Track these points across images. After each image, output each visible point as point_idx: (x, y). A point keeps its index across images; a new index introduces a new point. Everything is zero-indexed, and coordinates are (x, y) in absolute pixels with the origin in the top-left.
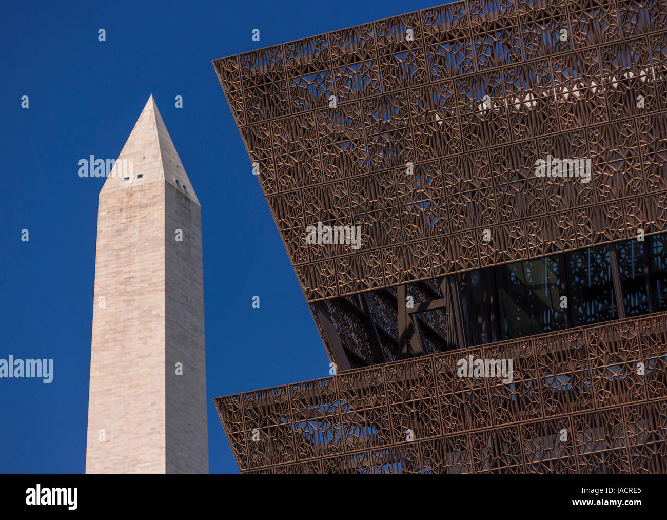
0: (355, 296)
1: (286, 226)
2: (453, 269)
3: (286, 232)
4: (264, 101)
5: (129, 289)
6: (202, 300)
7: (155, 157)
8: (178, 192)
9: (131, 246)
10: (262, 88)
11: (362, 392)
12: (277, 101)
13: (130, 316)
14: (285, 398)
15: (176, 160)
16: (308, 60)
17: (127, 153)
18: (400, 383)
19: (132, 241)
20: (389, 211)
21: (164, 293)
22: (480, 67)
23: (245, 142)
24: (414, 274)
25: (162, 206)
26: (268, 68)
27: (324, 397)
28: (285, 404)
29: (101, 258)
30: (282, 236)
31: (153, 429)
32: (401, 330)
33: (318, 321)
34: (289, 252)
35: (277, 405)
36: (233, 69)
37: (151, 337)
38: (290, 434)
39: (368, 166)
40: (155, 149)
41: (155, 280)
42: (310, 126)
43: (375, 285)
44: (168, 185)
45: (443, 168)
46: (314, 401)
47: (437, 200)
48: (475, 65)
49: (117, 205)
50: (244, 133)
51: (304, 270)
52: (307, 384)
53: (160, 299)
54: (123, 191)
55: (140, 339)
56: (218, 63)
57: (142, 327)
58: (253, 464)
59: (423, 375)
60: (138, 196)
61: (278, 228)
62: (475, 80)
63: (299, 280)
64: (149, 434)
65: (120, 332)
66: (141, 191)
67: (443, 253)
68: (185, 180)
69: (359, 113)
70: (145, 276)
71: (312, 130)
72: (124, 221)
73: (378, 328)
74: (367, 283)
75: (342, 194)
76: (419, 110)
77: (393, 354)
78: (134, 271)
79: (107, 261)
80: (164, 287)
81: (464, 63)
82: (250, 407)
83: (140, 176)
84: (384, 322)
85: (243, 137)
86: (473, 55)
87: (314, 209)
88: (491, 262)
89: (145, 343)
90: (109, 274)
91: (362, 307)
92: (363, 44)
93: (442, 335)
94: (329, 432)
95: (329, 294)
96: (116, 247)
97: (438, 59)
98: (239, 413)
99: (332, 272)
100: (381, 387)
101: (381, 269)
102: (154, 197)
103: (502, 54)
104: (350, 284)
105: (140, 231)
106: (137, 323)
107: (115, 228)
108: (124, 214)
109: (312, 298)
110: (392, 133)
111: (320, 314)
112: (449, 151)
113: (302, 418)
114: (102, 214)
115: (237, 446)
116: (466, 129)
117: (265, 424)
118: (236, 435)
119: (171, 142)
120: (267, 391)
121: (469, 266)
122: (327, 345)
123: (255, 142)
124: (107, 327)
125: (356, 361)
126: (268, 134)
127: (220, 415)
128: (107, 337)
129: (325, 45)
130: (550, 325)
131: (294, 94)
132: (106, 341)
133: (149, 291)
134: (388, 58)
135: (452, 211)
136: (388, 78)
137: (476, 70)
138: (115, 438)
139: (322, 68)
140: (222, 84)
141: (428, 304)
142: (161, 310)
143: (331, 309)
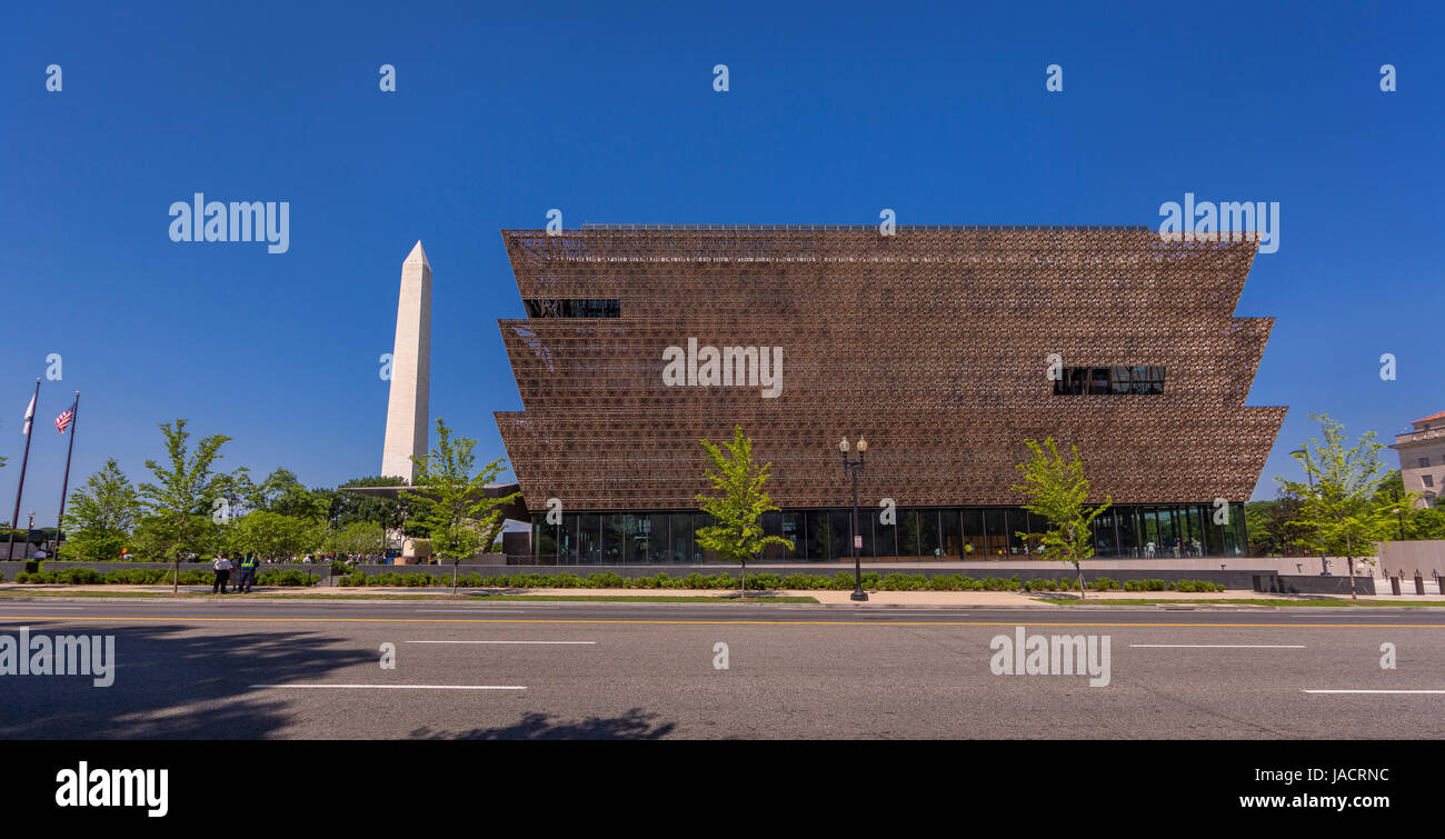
33: (525, 306)
35: (513, 324)
51: (522, 293)
58: (506, 339)
91: (530, 302)
99: (529, 293)
109: (523, 300)
111: (523, 304)
115: (502, 333)
122: (523, 311)
143: (527, 304)
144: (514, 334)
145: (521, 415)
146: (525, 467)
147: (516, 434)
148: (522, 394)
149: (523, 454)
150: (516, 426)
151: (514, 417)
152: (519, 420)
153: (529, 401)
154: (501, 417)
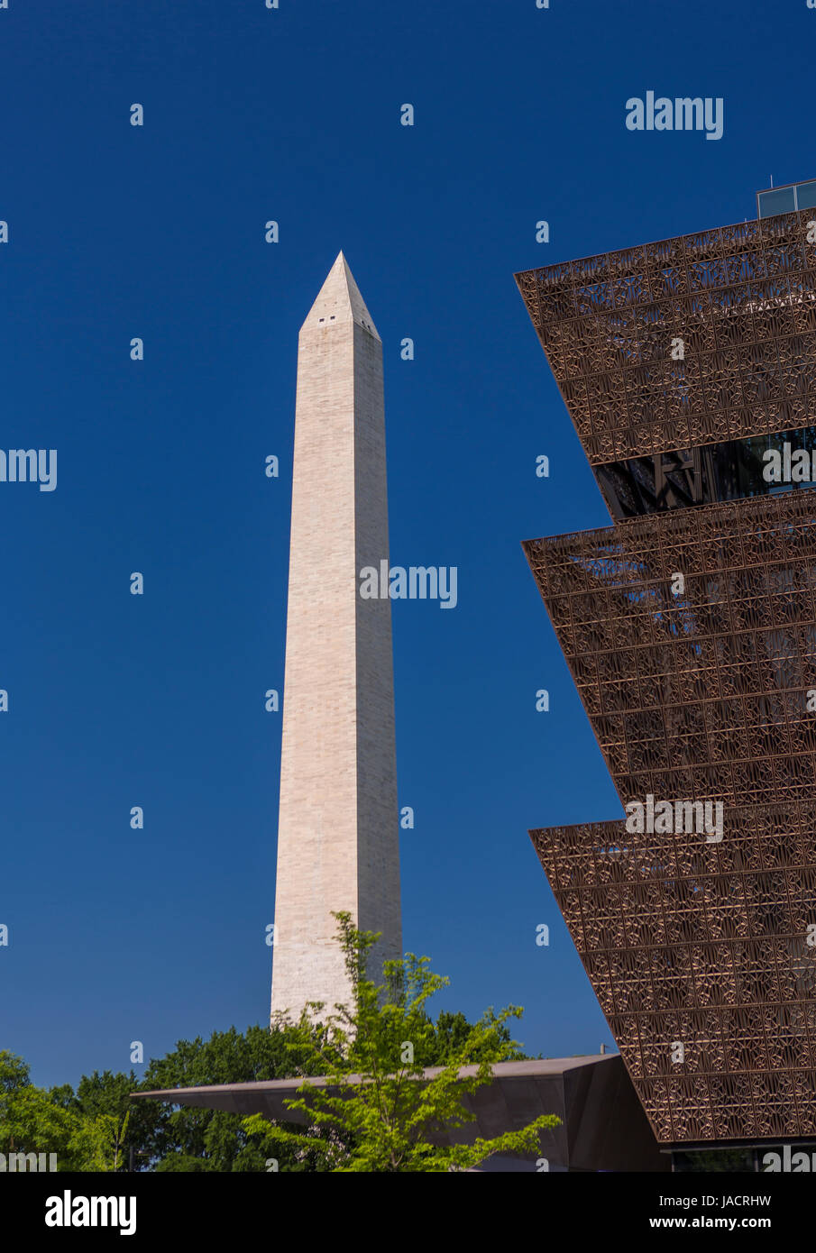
0: (628, 461)
1: (574, 406)
2: (708, 441)
3: (574, 410)
4: (556, 307)
5: (325, 410)
6: (383, 419)
7: (345, 302)
8: (364, 331)
9: (326, 375)
10: (554, 296)
12: (566, 306)
13: (325, 433)
14: (578, 542)
15: (362, 304)
16: (591, 274)
17: (321, 299)
18: (670, 532)
19: (327, 370)
20: (657, 395)
21: (353, 414)
23: (540, 339)
24: (676, 445)
25: (351, 343)
26: (559, 280)
27: (610, 541)
28: (578, 547)
29: (301, 386)
30: (570, 414)
31: (345, 524)
32: (659, 490)
34: (575, 426)
35: (571, 547)
36: (530, 280)
37: (343, 450)
38: (582, 571)
39: (640, 359)
40: (345, 296)
41: (346, 403)
42: (593, 327)
43: (644, 453)
44: (356, 325)
45: (700, 361)
46: (602, 544)
47: (695, 387)
48: (727, 280)
49: (314, 341)
50: (540, 332)
51: (587, 440)
52: (596, 531)
53: (348, 420)
54: (318, 330)
55: (334, 451)
57: (335, 442)
58: (552, 593)
59: (689, 525)
60: (331, 334)
61: (567, 406)
62: (725, 292)
63: (584, 448)
64: (342, 529)
65: (317, 446)
66: (334, 330)
67: (700, 429)
68: (369, 322)
69: (632, 317)
70: (337, 400)
71: (595, 330)
72: (320, 354)
74: (638, 451)
75: (618, 381)
76: (682, 315)
78: (329, 396)
79: (306, 387)
80: (353, 409)
81: (718, 278)
82: (550, 548)
83: (333, 318)
84: (640, 478)
85: (538, 335)
86: (725, 272)
87: (596, 393)
88: (738, 436)
89: (338, 455)
90: (308, 398)
91: (627, 468)
92: (636, 261)
94: (613, 569)
95: (607, 459)
96: (313, 376)
97: (697, 275)
98: (541, 553)
99: (610, 442)
100: (655, 535)
101: (650, 440)
102: (345, 335)
103: (748, 271)
104: (625, 452)
105: (333, 363)
106: (331, 439)
107: (313, 361)
108: (320, 349)
109: (594, 462)
110: (659, 334)
111: (601, 476)
112: (704, 348)
113: (592, 557)
114: (301, 349)
115: (540, 578)
116: (720, 332)
117: (562, 562)
118: (539, 570)
119: (357, 289)
120: (563, 536)
121: (721, 438)
122: (607, 499)
123: (547, 338)
124: (307, 442)
125: (628, 513)
126: (558, 333)
127: (527, 555)
128: (307, 449)
129: (605, 263)
131: (580, 300)
132: (306, 453)
133: (341, 413)
134: (657, 273)
135: (707, 396)
136: (656, 290)
137: (728, 284)
138: (314, 532)
139: (603, 281)
140: (521, 292)
142: (351, 428)
143: (607, 471)
144: (574, 574)
145: (609, 832)
146: (635, 1000)
147: (599, 897)
148: (613, 761)
149: (628, 959)
150: (598, 868)
151: (591, 839)
152: (607, 847)
153: (635, 784)
154: (552, 844)
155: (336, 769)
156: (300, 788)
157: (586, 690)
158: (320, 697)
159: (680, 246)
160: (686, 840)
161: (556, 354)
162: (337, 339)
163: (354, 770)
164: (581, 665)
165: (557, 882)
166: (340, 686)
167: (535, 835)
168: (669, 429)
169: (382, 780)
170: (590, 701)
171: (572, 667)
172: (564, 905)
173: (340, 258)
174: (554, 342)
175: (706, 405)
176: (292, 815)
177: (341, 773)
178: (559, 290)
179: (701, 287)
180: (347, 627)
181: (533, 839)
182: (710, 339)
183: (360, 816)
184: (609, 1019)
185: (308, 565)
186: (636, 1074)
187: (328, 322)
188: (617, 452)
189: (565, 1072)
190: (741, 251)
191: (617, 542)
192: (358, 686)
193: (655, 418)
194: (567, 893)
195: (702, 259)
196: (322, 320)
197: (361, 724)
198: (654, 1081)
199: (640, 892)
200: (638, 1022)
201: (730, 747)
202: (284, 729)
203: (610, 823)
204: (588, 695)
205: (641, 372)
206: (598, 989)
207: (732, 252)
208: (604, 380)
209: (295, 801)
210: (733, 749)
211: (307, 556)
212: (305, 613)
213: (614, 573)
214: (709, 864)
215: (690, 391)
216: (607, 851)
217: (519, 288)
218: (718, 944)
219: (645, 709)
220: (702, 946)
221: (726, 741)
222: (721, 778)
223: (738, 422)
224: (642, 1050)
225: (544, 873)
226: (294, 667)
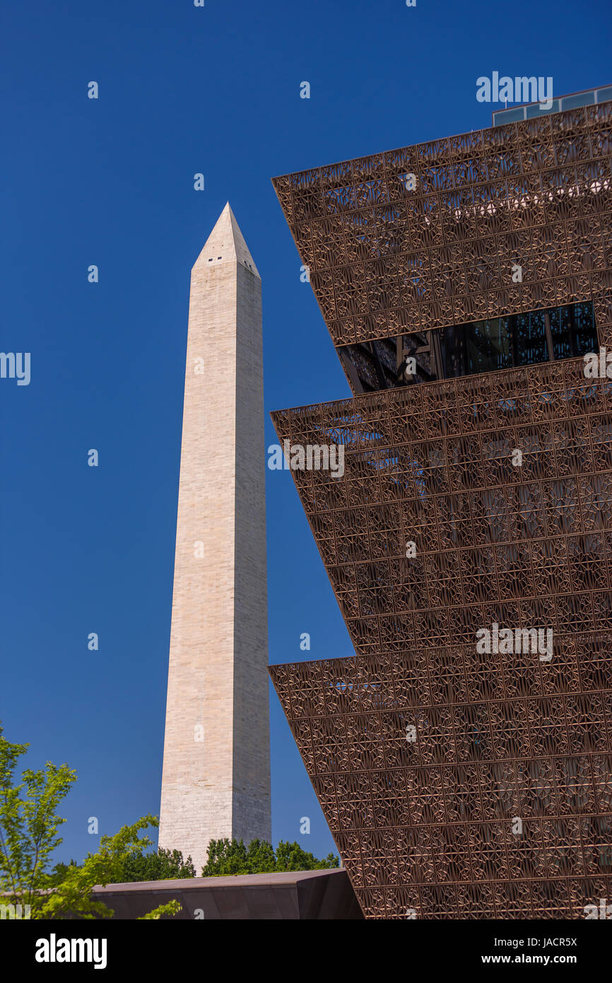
0: (367, 343)
1: (321, 294)
2: (435, 326)
3: (321, 298)
4: (306, 208)
5: (212, 336)
6: (262, 344)
7: (231, 245)
8: (246, 269)
9: (213, 306)
10: (306, 198)
11: (371, 409)
12: (316, 207)
13: (212, 354)
14: (319, 413)
15: (245, 247)
16: (338, 180)
17: (211, 242)
18: (398, 403)
19: (214, 303)
20: (392, 284)
21: (235, 338)
22: (457, 185)
23: (293, 235)
24: (408, 328)
25: (235, 279)
26: (310, 184)
27: (346, 412)
28: (318, 417)
29: (192, 314)
30: (318, 301)
31: (227, 432)
32: (398, 366)
33: (342, 360)
34: (322, 312)
35: (313, 417)
36: (286, 184)
37: (226, 369)
38: (322, 437)
39: (378, 253)
40: (229, 240)
41: (229, 330)
42: (338, 225)
43: (382, 336)
44: (239, 264)
45: (430, 255)
46: (338, 414)
47: (425, 278)
48: (454, 183)
49: (204, 278)
50: (293, 229)
51: (332, 324)
52: (334, 403)
53: (232, 344)
54: (208, 268)
55: (219, 370)
56: (274, 179)
57: (220, 362)
59: (413, 398)
60: (218, 272)
61: (315, 295)
62: (454, 194)
63: (329, 332)
64: (224, 435)
66: (220, 268)
67: (429, 314)
68: (251, 262)
69: (372, 216)
70: (223, 327)
71: (340, 228)
72: (208, 289)
73: (383, 365)
74: (376, 334)
75: (360, 272)
76: (414, 215)
77: (393, 383)
78: (215, 324)
79: (197, 316)
80: (235, 335)
81: (446, 182)
82: (295, 418)
83: (220, 258)
84: (387, 361)
85: (292, 232)
86: (452, 176)
87: (340, 283)
88: (462, 321)
89: (222, 373)
90: (198, 325)
91: (372, 351)
92: (376, 168)
93: (427, 371)
94: (348, 436)
95: (350, 342)
96: (203, 307)
97: (428, 179)
98: (287, 422)
99: (352, 326)
100: (384, 405)
101: (386, 325)
102: (230, 272)
103: (472, 176)
104: (365, 335)
105: (220, 296)
106: (217, 359)
107: (203, 294)
108: (208, 284)
109: (338, 344)
110: (395, 231)
111: (344, 355)
112: (434, 243)
113: (330, 426)
114: (193, 284)
116: (446, 229)
117: (305, 430)
118: (284, 438)
119: (241, 234)
120: (305, 408)
121: (447, 323)
122: (348, 376)
123: (299, 235)
125: (367, 388)
126: (309, 230)
127: (274, 424)
129: (349, 169)
130: (502, 365)
131: (328, 201)
133: (226, 337)
134: (393, 178)
135: (435, 285)
136: (393, 192)
137: (454, 187)
138: (201, 438)
139: (347, 184)
140: (277, 195)
141: (416, 349)
142: (234, 351)
143: (351, 352)
145: (338, 668)
146: (356, 816)
148: (346, 607)
149: (351, 782)
150: (327, 700)
151: (320, 674)
152: (334, 681)
153: (365, 627)
154: (287, 678)
155: (217, 638)
156: (186, 653)
157: (323, 544)
158: (204, 577)
159: (414, 154)
160: (402, 676)
161: (306, 249)
162: (223, 276)
163: (231, 639)
164: (320, 521)
165: (290, 713)
166: (221, 568)
167: (273, 670)
168: (402, 315)
169: (256, 648)
170: (327, 553)
171: (312, 523)
172: (297, 733)
173: (227, 208)
174: (305, 238)
175: (433, 293)
176: (179, 676)
177: (221, 641)
178: (309, 193)
179: (431, 189)
180: (229, 518)
181: (272, 674)
182: (439, 236)
183: (236, 677)
184: (335, 834)
185: (196, 466)
186: (357, 886)
187: (216, 262)
188: (359, 335)
189: (297, 882)
190: (466, 157)
191: (352, 412)
192: (236, 569)
193: (391, 305)
194: (300, 722)
195: (433, 165)
196: (210, 260)
197: (239, 600)
198: (373, 891)
199: (361, 722)
200: (360, 838)
201: (448, 595)
202: (173, 604)
203: (338, 660)
204: (324, 546)
205: (379, 266)
206: (326, 809)
207: (458, 159)
208: (347, 273)
209: (182, 664)
210: (449, 596)
211: (195, 458)
212: (193, 505)
213: (349, 440)
214: (423, 698)
215: (421, 281)
216: (335, 685)
217: (276, 191)
218: (430, 769)
219: (374, 560)
220: (416, 770)
221: (443, 588)
222: (439, 622)
223: (462, 308)
224: (363, 862)
225: (281, 705)
226: (183, 551)
